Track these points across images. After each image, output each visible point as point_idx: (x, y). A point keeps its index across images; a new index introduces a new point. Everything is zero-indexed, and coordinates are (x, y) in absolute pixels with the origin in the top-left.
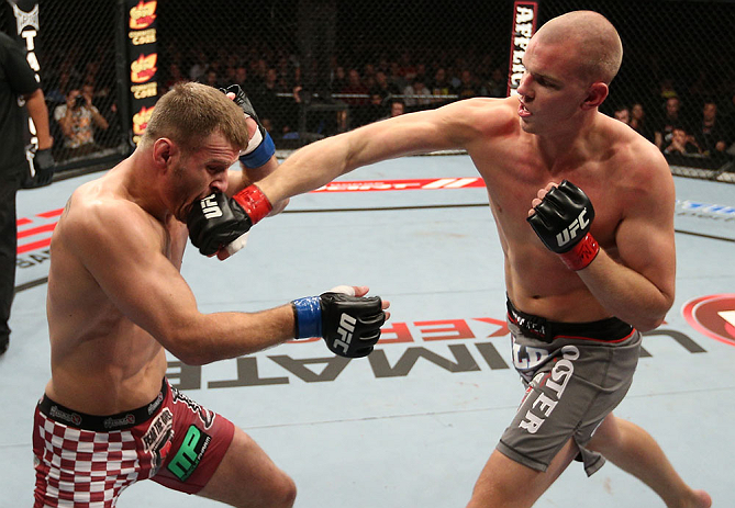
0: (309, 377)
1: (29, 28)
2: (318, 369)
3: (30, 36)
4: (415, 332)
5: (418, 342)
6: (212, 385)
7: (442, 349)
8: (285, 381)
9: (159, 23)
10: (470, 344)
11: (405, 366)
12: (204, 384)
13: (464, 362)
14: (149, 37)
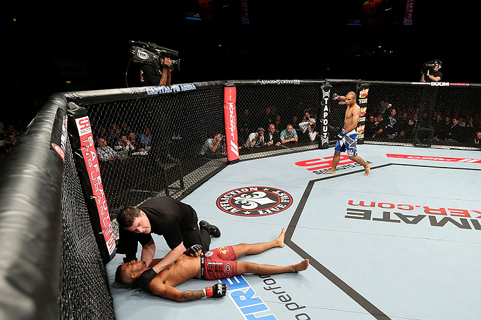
0: (408, 222)
1: (326, 97)
2: (411, 219)
3: (326, 99)
4: (448, 212)
5: (449, 216)
6: (374, 219)
7: (457, 219)
8: (399, 221)
9: (369, 97)
10: (468, 219)
11: (442, 223)
12: (372, 219)
13: (465, 225)
14: (365, 101)
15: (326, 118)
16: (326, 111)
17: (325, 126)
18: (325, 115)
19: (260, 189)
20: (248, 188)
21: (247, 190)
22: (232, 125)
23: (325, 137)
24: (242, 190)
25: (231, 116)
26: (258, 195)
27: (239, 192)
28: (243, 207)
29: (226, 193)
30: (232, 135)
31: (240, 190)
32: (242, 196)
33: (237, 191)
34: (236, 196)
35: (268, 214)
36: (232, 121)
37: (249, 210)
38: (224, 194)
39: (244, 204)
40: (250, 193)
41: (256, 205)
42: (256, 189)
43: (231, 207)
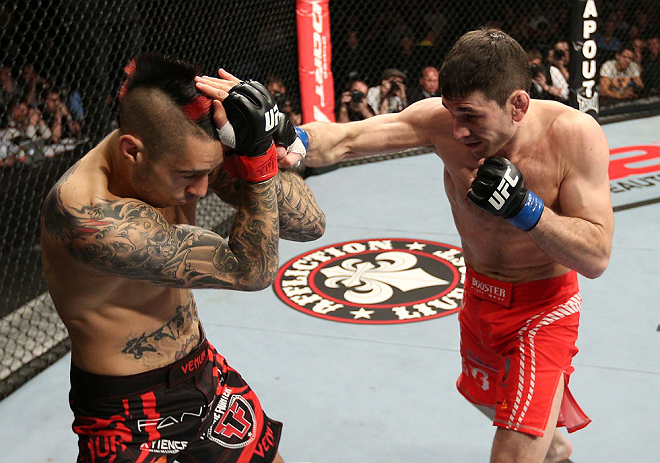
15: (592, 36)
16: (591, 18)
17: (589, 60)
18: (589, 27)
19: (400, 245)
20: (365, 243)
21: (361, 248)
22: (318, 63)
23: (588, 93)
24: (348, 248)
25: (317, 37)
26: (392, 262)
27: (338, 253)
28: (349, 296)
29: (301, 257)
30: (320, 91)
31: (339, 247)
32: (347, 264)
33: (332, 251)
34: (329, 265)
35: (423, 318)
36: (317, 53)
37: (367, 307)
38: (295, 259)
39: (353, 289)
40: (369, 257)
41: (388, 293)
42: (387, 245)
43: (315, 297)
